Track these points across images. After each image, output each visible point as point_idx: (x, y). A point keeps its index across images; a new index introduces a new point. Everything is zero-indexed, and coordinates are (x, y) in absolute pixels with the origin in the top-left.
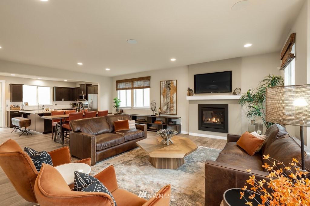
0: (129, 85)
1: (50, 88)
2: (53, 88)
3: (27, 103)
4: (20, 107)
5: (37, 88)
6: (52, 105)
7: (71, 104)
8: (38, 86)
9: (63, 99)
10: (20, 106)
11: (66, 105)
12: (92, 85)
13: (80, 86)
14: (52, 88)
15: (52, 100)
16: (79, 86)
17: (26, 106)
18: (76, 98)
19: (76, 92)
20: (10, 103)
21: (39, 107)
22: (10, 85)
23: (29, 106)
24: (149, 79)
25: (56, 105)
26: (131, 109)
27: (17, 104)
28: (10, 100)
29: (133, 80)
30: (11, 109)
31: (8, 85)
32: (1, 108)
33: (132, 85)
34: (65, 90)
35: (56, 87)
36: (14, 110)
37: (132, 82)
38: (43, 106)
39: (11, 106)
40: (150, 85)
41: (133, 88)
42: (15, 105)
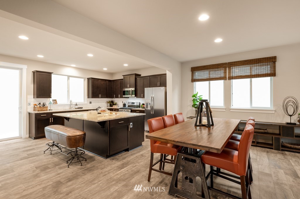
0: (220, 73)
1: (83, 79)
2: (88, 79)
3: (55, 100)
4: (47, 107)
5: (68, 79)
6: (86, 103)
7: (108, 102)
8: (69, 77)
9: (100, 95)
10: (47, 104)
11: (102, 103)
12: (142, 76)
13: (124, 78)
14: (86, 80)
15: (86, 97)
16: (122, 78)
17: (55, 105)
18: (115, 93)
19: (115, 86)
20: (33, 101)
21: (70, 106)
22: (34, 72)
23: (59, 105)
24: (274, 62)
25: (91, 103)
26: (225, 110)
27: (44, 102)
28: (33, 96)
29: (231, 65)
30: (34, 110)
31: (31, 72)
32: (20, 108)
33: (229, 73)
34: (102, 82)
35: (92, 78)
36: (40, 111)
37: (229, 67)
38: (76, 105)
39: (35, 105)
40: (275, 70)
41: (231, 78)
42: (40, 104)
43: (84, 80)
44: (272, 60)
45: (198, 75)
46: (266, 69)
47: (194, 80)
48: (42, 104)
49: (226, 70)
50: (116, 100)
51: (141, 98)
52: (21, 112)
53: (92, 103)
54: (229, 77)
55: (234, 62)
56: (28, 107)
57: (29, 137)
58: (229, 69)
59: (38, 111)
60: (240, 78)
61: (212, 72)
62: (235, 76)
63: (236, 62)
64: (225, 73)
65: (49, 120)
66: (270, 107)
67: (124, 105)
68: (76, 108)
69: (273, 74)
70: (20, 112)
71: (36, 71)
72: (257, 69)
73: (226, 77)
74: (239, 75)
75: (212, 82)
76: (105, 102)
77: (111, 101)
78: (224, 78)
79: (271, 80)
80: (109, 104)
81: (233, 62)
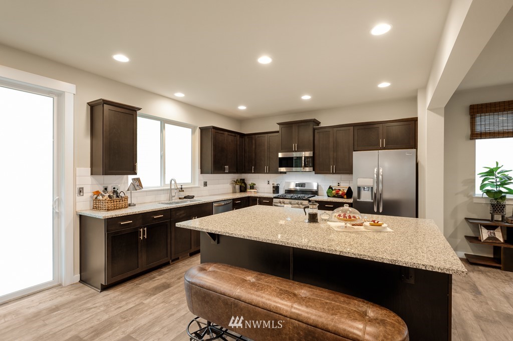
1: (190, 130)
2: (203, 130)
4: (127, 198)
5: (162, 128)
6: (197, 185)
7: (236, 183)
8: (164, 122)
9: (227, 167)
14: (198, 132)
15: (198, 170)
18: (254, 163)
19: (254, 147)
20: (90, 183)
21: (171, 193)
22: (93, 106)
23: (146, 191)
25: (205, 184)
27: (114, 185)
28: (89, 169)
30: (95, 208)
31: (86, 104)
32: (57, 203)
34: (230, 138)
35: (214, 128)
36: (112, 210)
38: (182, 190)
39: (98, 193)
42: (106, 189)
43: (193, 133)
47: (475, 135)
48: (110, 189)
50: (250, 178)
51: (330, 173)
52: (57, 213)
53: (208, 184)
56: (79, 198)
57: (83, 281)
59: (108, 210)
65: (137, 233)
67: (276, 189)
68: (180, 198)
70: (56, 215)
71: (103, 100)
76: (230, 181)
77: (241, 179)
80: (237, 187)
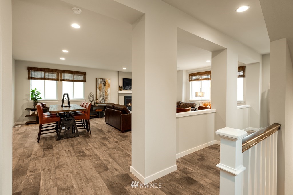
0: (54, 76)
24: (85, 75)
26: (58, 101)
29: (62, 72)
33: (61, 76)
37: (61, 73)
40: (85, 79)
41: (62, 80)
44: (84, 74)
45: (34, 74)
46: (81, 78)
47: (30, 78)
49: (59, 74)
54: (61, 80)
55: (65, 70)
58: (61, 74)
60: (68, 81)
61: (46, 74)
62: (65, 79)
63: (66, 70)
64: (58, 76)
66: (82, 98)
69: (84, 81)
72: (77, 77)
73: (59, 79)
74: (68, 79)
75: (46, 81)
78: (57, 80)
79: (83, 84)
81: (63, 70)
